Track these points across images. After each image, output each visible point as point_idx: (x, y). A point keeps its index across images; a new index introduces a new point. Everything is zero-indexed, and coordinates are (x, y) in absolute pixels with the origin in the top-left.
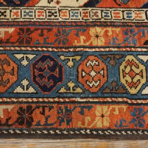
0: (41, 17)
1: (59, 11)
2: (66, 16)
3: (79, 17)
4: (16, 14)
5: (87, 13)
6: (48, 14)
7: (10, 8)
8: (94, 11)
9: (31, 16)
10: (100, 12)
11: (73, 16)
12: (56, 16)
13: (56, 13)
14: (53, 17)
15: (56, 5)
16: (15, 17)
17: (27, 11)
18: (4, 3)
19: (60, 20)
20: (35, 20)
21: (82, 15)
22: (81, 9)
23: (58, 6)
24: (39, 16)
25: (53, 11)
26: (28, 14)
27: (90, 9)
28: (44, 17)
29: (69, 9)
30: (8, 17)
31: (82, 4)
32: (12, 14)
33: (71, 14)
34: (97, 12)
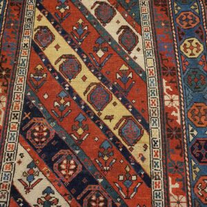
0: (8, 147)
1: (12, 163)
2: (6, 169)
3: (3, 181)
4: (14, 127)
5: (6, 188)
6: (10, 153)
7: (19, 123)
8: (6, 195)
9: (10, 139)
10: (5, 200)
11: (5, 175)
12: (7, 160)
13: (10, 160)
14: (7, 157)
15: (17, 160)
16: (11, 126)
17: (15, 136)
18: (24, 118)
19: (3, 164)
20: (6, 142)
21: (5, 184)
22: (10, 183)
23: (16, 162)
24: (9, 146)
25: (12, 158)
26: (13, 136)
27: (9, 191)
28: (7, 150)
29: (12, 172)
30: (12, 121)
31: (15, 184)
32: (14, 124)
33: (7, 174)
34: (5, 198)
